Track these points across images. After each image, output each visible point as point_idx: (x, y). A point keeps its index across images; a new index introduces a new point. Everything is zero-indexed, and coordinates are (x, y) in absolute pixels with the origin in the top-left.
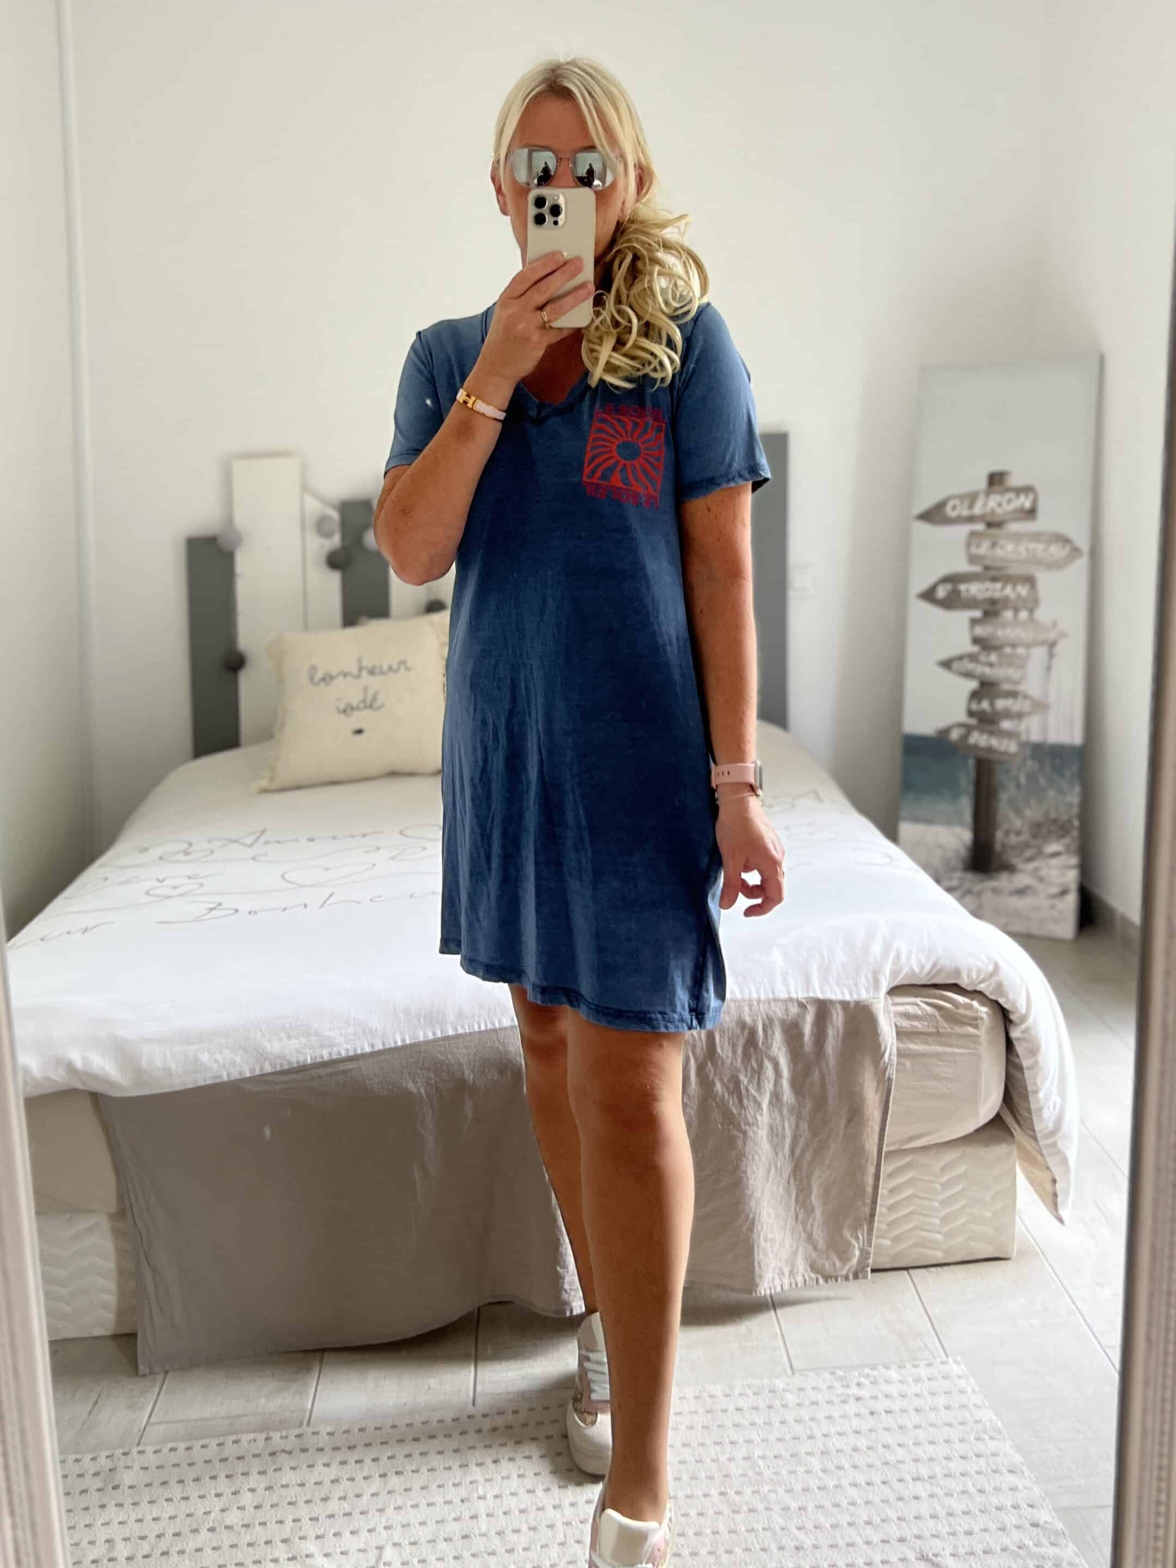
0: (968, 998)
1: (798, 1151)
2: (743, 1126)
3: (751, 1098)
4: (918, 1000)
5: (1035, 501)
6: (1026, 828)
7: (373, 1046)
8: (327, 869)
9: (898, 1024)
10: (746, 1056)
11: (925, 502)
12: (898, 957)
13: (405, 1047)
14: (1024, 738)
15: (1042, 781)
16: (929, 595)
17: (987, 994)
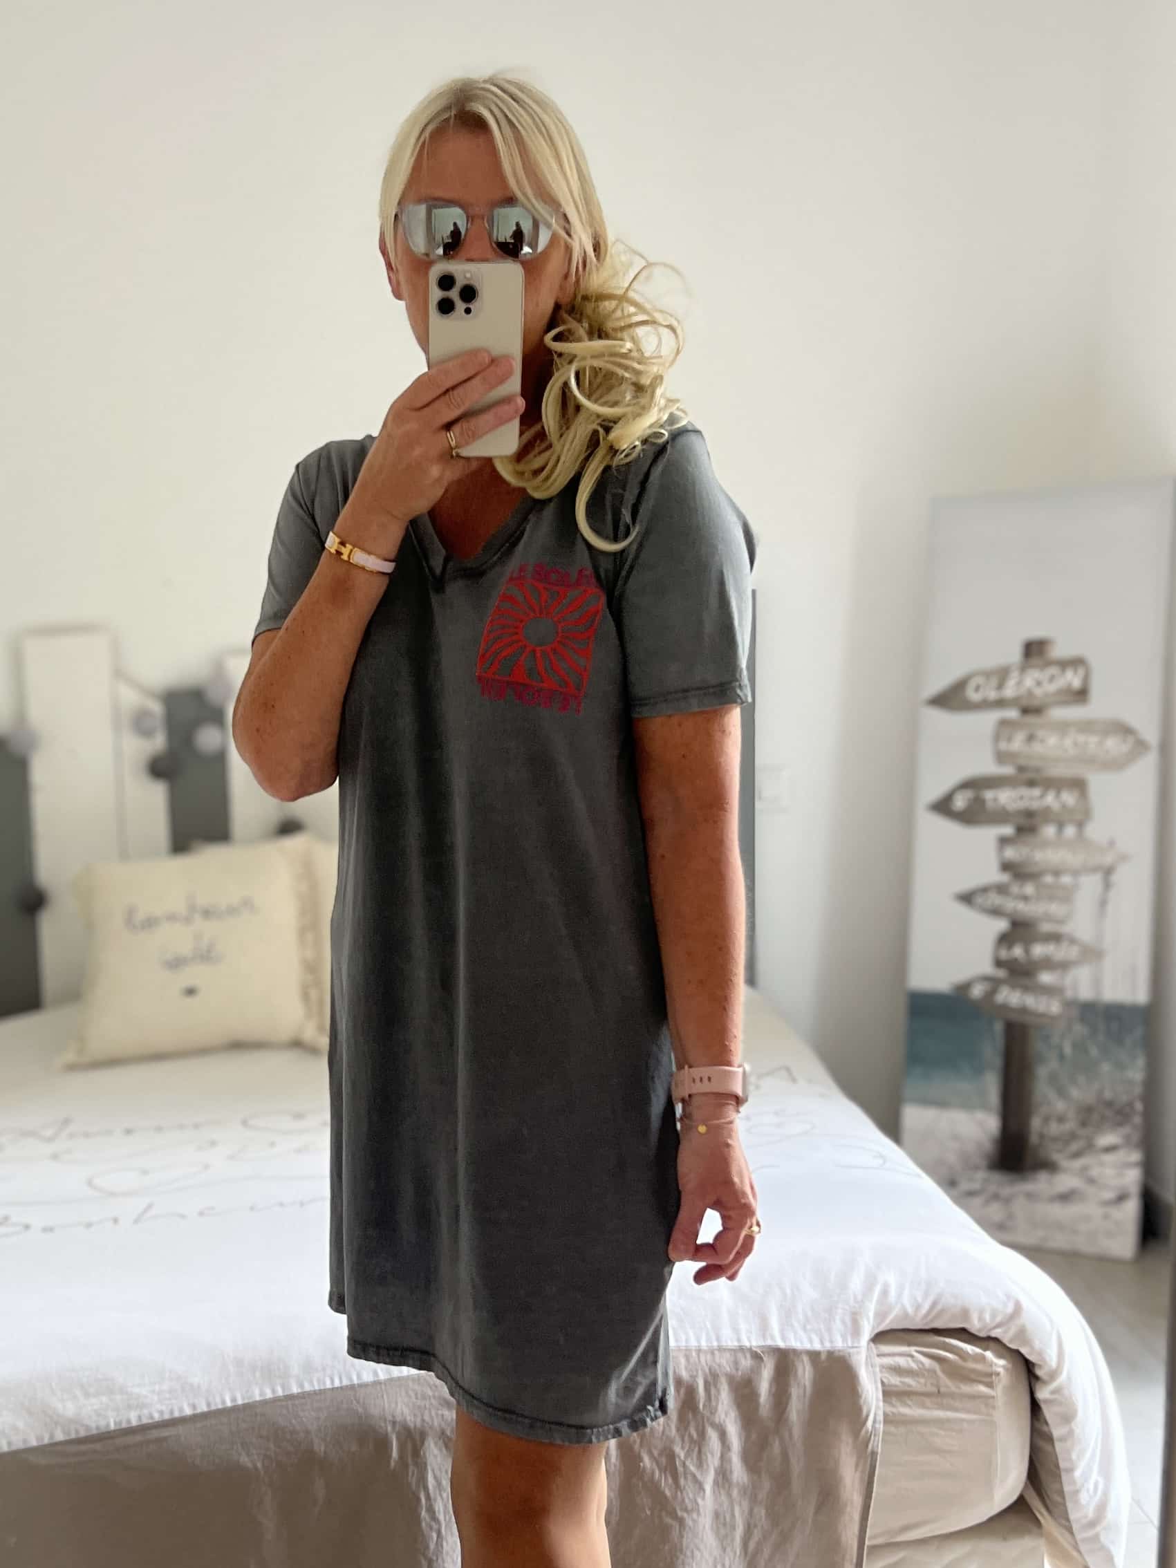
0: (978, 1347)
1: (752, 1545)
2: (679, 1513)
3: (689, 1477)
4: (912, 1350)
5: (1086, 679)
6: (1071, 1114)
7: (194, 1407)
8: (145, 1172)
9: (885, 1380)
10: (683, 1421)
11: (938, 683)
12: (885, 1293)
13: (235, 1409)
14: (1069, 994)
15: (1094, 1052)
16: (943, 807)
17: (1005, 1341)
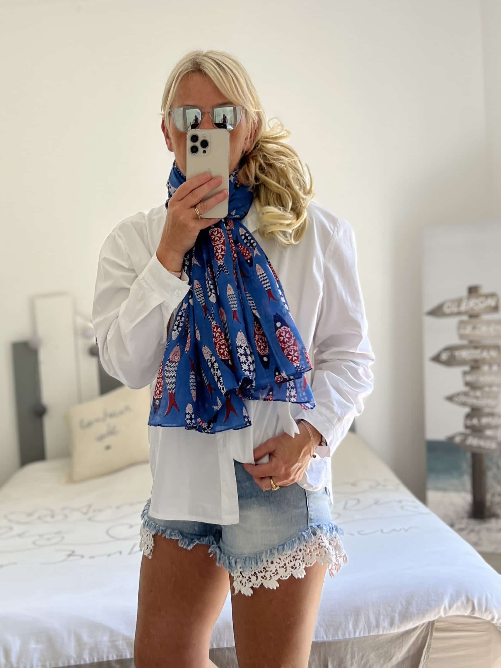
5: (497, 302)
11: (431, 305)
14: (499, 439)
16: (437, 359)
